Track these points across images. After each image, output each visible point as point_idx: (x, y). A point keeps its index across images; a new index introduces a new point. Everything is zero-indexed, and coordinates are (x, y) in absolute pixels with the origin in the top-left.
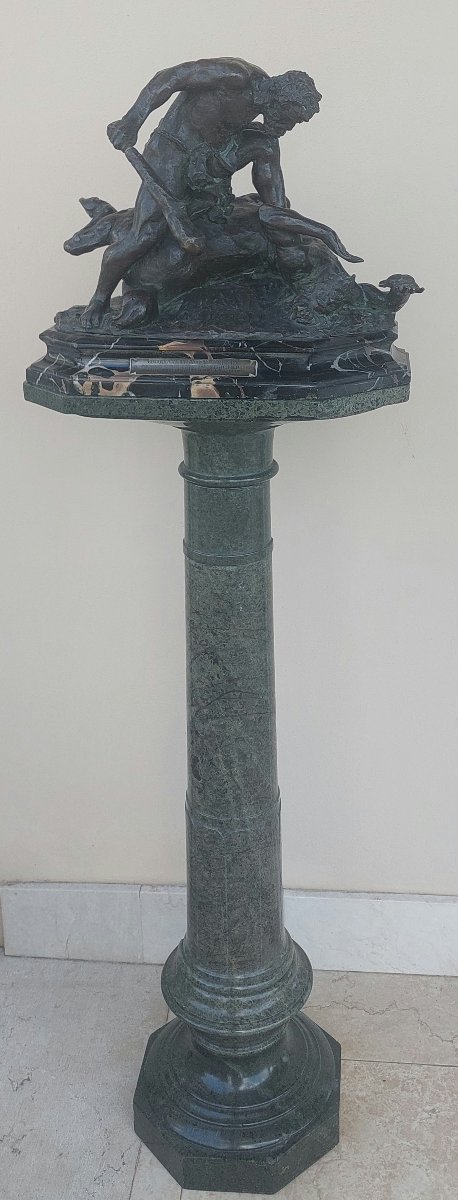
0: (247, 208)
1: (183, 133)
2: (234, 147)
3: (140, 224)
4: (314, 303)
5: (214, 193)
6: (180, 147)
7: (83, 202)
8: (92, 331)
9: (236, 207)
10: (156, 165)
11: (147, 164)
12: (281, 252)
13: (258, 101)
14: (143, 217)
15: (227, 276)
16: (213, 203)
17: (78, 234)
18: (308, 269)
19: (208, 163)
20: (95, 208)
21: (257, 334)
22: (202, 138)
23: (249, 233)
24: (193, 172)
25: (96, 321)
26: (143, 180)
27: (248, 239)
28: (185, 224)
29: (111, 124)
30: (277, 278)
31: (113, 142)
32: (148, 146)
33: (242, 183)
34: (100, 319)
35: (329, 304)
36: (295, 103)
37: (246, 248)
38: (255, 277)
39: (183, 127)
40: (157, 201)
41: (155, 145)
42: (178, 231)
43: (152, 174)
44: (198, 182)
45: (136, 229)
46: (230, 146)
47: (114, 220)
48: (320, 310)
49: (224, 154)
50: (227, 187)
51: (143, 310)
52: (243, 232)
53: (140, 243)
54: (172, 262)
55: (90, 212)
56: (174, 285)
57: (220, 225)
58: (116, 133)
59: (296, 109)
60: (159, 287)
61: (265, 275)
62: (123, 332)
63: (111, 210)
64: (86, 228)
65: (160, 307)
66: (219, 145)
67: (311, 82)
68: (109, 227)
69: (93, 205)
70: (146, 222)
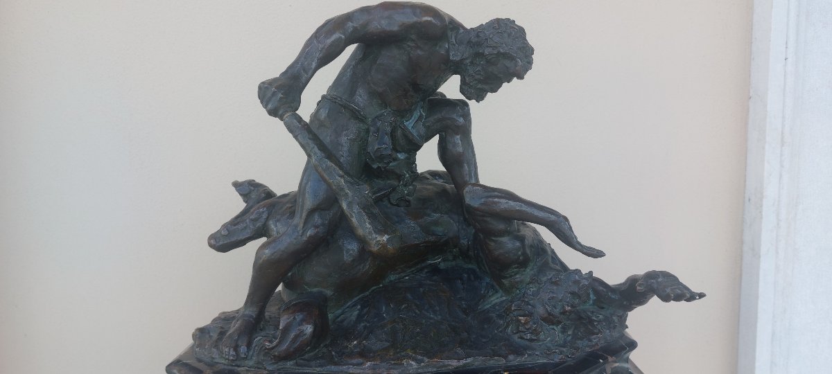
0: (429, 187)
1: (361, 98)
2: (420, 117)
3: (304, 215)
4: (540, 310)
5: (398, 171)
6: (357, 116)
7: (236, 185)
8: (238, 363)
9: (419, 186)
10: (327, 138)
11: (315, 135)
12: (493, 244)
13: (455, 56)
14: (309, 203)
15: (410, 267)
16: (396, 183)
17: (225, 226)
18: (523, 263)
19: (393, 135)
20: (250, 193)
21: (469, 360)
22: (385, 104)
23: (436, 216)
24: (373, 147)
25: (243, 349)
26: (309, 156)
27: (436, 223)
28: (372, 217)
29: (263, 83)
30: (470, 266)
31: (265, 107)
32: (315, 116)
33: (428, 159)
34: (249, 345)
35: (564, 313)
36: (506, 56)
37: (433, 234)
38: (442, 266)
39: (360, 91)
40: (329, 185)
41: (323, 114)
42: (363, 225)
43: (322, 147)
44: (381, 158)
45: (298, 220)
46: (416, 115)
47: (272, 206)
48: (550, 320)
49: (409, 124)
50: (411, 163)
51: (309, 329)
52: (429, 215)
53: (305, 239)
54: (347, 258)
55: (245, 197)
56: (347, 288)
57: (402, 209)
58: (269, 94)
59: (508, 63)
60: (329, 293)
61: (454, 263)
62: (281, 365)
63: (270, 194)
64: (237, 217)
65: (330, 316)
66: (403, 113)
67: (522, 31)
68: (265, 216)
69: (249, 189)
70: (311, 212)
